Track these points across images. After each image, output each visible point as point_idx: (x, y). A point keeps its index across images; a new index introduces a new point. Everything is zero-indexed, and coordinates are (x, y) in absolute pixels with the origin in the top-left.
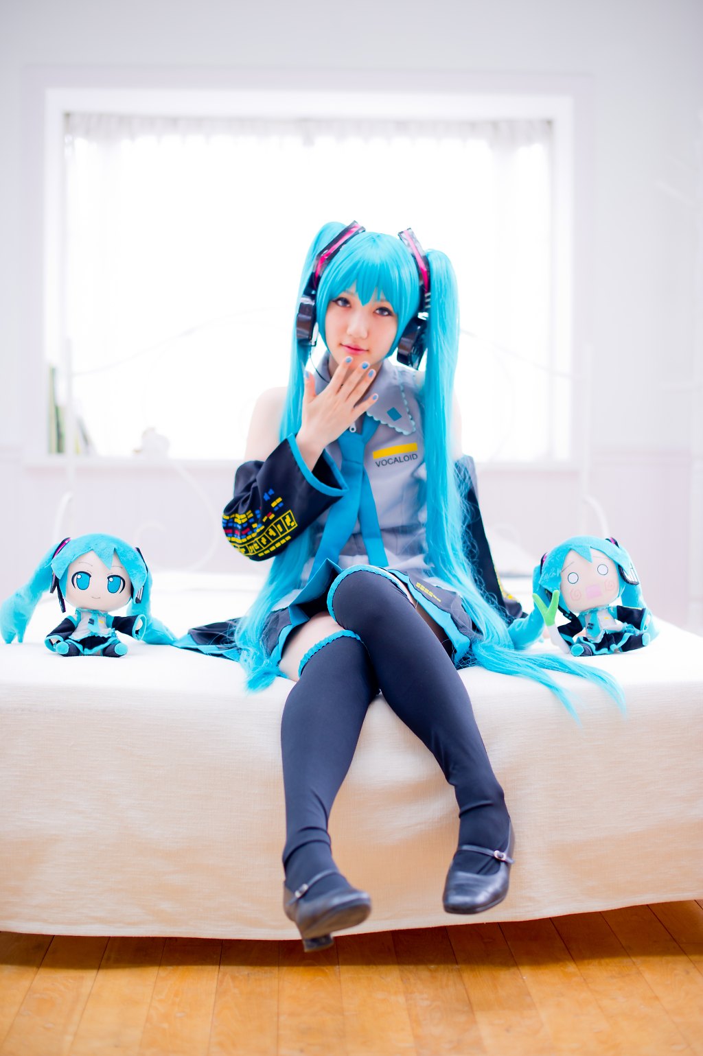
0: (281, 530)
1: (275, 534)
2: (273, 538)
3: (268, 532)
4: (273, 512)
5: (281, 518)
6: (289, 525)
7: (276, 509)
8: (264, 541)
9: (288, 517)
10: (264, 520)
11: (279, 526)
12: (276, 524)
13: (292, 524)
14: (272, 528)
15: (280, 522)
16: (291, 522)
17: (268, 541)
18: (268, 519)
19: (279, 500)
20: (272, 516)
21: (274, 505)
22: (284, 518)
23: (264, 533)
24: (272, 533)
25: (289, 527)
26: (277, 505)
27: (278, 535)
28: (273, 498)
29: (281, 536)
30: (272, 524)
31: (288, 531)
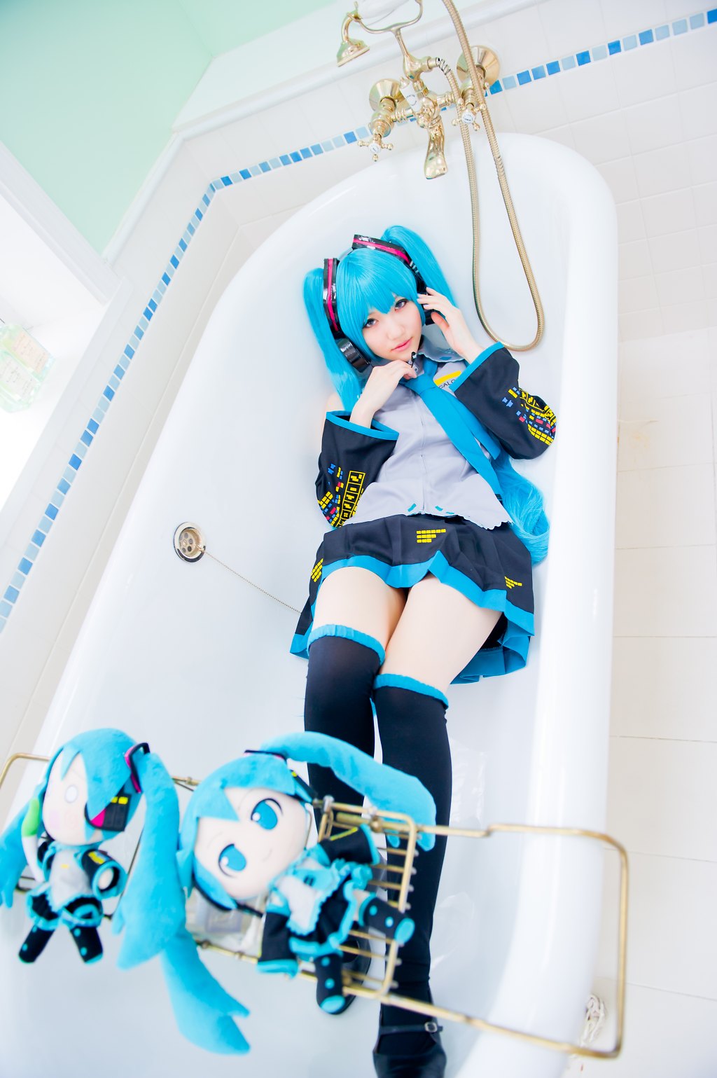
0: (355, 490)
1: (353, 497)
2: (353, 500)
3: (347, 498)
4: (341, 481)
5: (348, 482)
6: (357, 480)
8: (348, 506)
9: (352, 477)
10: (337, 490)
11: (352, 489)
12: (349, 489)
13: (360, 477)
14: (347, 493)
15: (351, 485)
16: (358, 478)
17: (352, 505)
18: (340, 488)
20: (342, 486)
21: (338, 476)
22: (351, 480)
23: (344, 500)
24: (350, 497)
25: (360, 482)
26: (341, 474)
27: (356, 496)
28: (336, 471)
29: (358, 494)
30: (346, 491)
31: (361, 485)
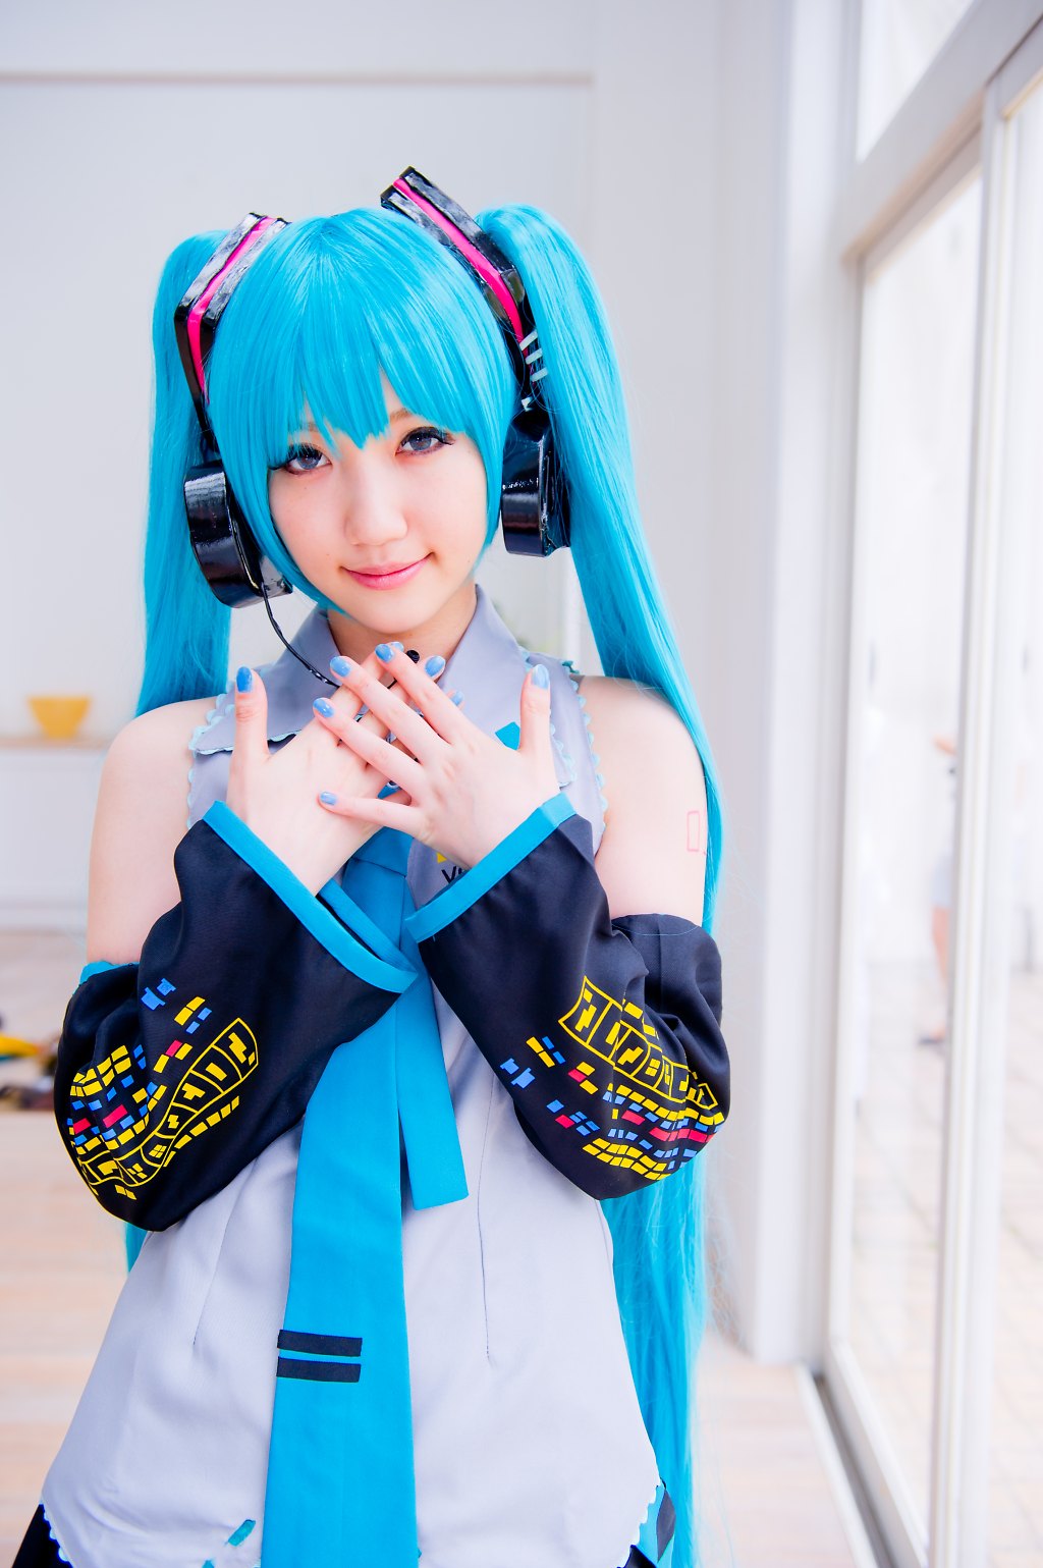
0: (221, 1075)
1: (200, 1093)
4: (186, 1037)
5: (212, 1045)
6: (242, 1059)
7: (194, 1027)
9: (234, 1037)
11: (213, 1068)
12: (201, 1068)
13: (252, 1057)
14: (193, 1081)
15: (213, 1057)
16: (246, 1053)
18: (174, 1056)
19: (197, 1002)
20: (184, 1051)
21: (182, 1017)
24: (192, 1092)
25: (245, 1067)
26: (194, 1017)
28: (176, 1003)
29: (223, 1093)
30: (192, 1069)
31: (243, 1075)
